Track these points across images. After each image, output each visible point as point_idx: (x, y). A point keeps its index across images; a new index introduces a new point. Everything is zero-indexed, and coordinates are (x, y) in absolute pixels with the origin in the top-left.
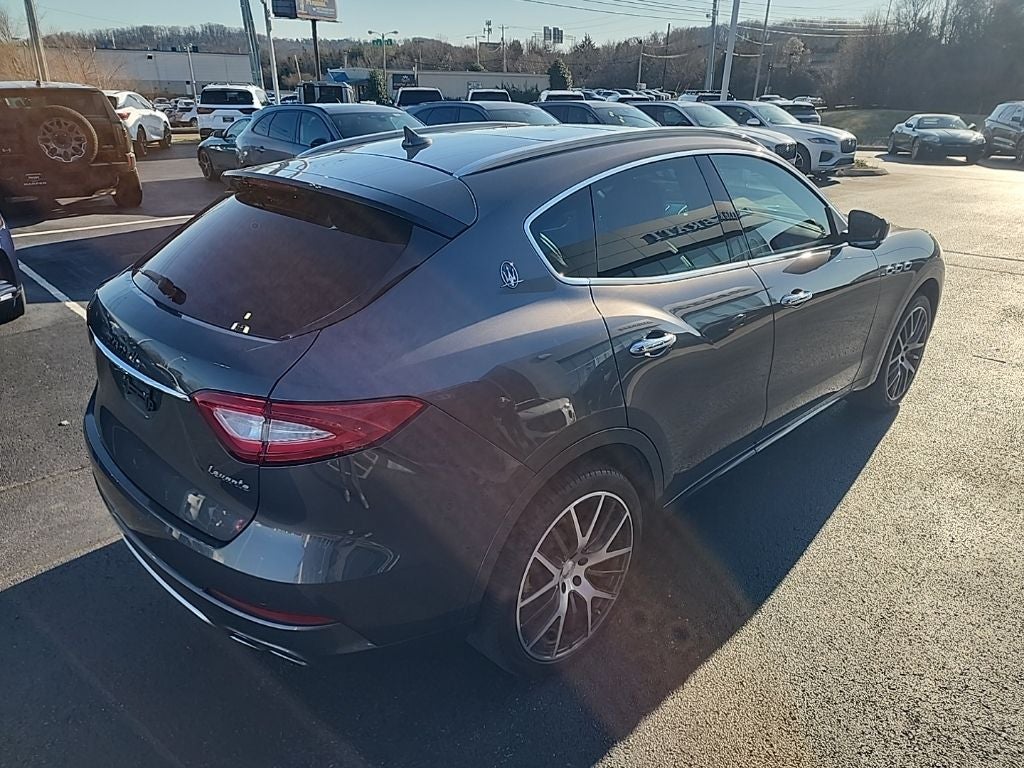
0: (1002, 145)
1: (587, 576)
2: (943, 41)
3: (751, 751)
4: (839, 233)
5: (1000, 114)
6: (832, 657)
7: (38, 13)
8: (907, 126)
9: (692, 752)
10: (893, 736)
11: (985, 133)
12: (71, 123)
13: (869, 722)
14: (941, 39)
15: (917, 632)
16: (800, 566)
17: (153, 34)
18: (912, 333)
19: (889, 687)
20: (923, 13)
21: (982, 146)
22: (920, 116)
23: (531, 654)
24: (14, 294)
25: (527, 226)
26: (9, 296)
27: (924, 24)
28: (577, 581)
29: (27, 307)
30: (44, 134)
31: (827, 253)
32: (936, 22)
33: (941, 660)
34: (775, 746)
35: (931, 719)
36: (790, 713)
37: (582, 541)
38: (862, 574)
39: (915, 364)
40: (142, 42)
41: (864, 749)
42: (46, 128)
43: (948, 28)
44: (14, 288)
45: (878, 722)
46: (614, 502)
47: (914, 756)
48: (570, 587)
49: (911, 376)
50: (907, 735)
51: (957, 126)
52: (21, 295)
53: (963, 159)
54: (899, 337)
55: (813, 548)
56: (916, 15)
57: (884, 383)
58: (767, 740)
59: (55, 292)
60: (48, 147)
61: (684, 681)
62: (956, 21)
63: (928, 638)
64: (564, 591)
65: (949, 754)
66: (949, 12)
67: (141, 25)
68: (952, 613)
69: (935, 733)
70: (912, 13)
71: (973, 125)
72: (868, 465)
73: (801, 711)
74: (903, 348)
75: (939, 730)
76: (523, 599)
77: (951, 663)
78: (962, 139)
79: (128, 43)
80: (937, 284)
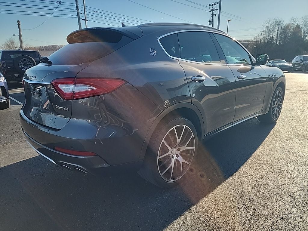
0: (298, 67)
1: (181, 155)
2: (277, 43)
3: (239, 207)
4: (253, 62)
5: (296, 59)
6: (263, 182)
7: (23, 40)
8: (269, 63)
9: (218, 208)
10: (287, 202)
11: (293, 64)
12: (29, 60)
13: (278, 199)
14: (277, 42)
15: (291, 175)
16: (250, 160)
17: (56, 47)
18: (278, 99)
19: (284, 189)
20: (271, 36)
21: (292, 67)
22: (273, 60)
23: (162, 177)
24: (6, 100)
25: (159, 41)
26: (5, 100)
27: (272, 39)
28: (177, 156)
29: (10, 106)
30: (21, 63)
31: (250, 67)
32: (275, 38)
33: (300, 182)
34: (247, 206)
35: (299, 197)
36: (251, 197)
37: (178, 141)
38: (271, 161)
39: (280, 109)
40: (52, 49)
41: (277, 206)
42: (21, 61)
43: (279, 39)
44: (7, 98)
45: (281, 198)
46: (189, 130)
47: (295, 208)
48: (175, 157)
49: (279, 113)
50: (291, 202)
51: (284, 63)
52: (8, 101)
53: (287, 71)
54: (274, 99)
55: (253, 156)
56: (269, 36)
57: (271, 114)
58: (244, 204)
59: (19, 103)
60: (21, 66)
61: (215, 189)
62: (280, 38)
63: (294, 177)
64: (173, 158)
65: (307, 207)
66: (278, 35)
67: (52, 45)
68: (301, 170)
69: (301, 201)
70: (268, 36)
71: (289, 62)
72: (268, 136)
73: (255, 196)
74: (276, 103)
75: (302, 200)
76: (159, 156)
77: (303, 183)
78: (286, 65)
79: (48, 50)
80: (284, 84)
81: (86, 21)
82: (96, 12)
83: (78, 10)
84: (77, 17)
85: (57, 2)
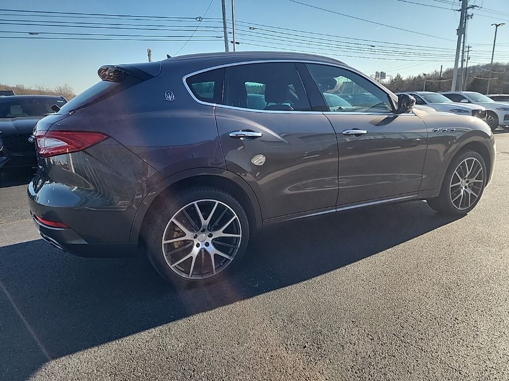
1: (214, 244)
4: (396, 108)
18: (468, 172)
23: (173, 270)
25: (184, 79)
37: (204, 222)
48: (202, 246)
49: (475, 199)
54: (455, 172)
57: (448, 197)
64: (198, 246)
76: (166, 240)
81: (235, 44)
82: (253, 29)
83: (225, 28)
84: (223, 38)
85: (197, 18)
